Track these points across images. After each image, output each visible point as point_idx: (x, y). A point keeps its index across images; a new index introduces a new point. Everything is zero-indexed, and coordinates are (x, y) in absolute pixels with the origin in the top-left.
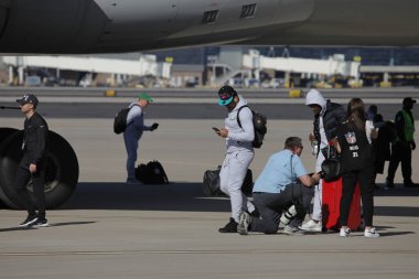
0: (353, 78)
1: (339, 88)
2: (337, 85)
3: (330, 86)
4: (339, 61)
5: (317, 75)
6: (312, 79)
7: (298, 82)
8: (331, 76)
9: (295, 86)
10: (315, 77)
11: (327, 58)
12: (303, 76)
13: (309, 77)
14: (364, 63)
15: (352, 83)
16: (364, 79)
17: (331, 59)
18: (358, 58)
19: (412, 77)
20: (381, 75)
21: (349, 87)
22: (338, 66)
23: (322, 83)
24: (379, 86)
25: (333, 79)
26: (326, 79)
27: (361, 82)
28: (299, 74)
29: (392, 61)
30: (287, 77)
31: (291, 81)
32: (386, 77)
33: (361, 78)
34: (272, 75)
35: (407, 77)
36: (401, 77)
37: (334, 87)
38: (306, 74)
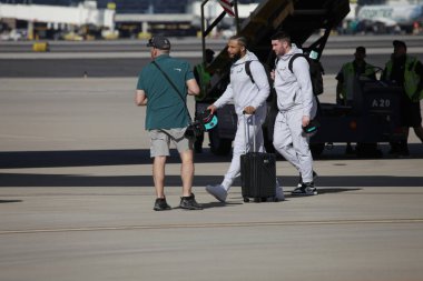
0: (107, 28)
1: (91, 40)
2: (89, 37)
3: (80, 38)
4: (91, 8)
5: (66, 25)
6: (59, 30)
7: (43, 34)
8: (82, 26)
9: (41, 38)
10: (63, 27)
11: (76, 5)
12: (49, 26)
13: (56, 27)
14: (119, 10)
15: (106, 34)
16: (120, 30)
17: (81, 6)
18: (112, 5)
19: (175, 27)
20: (138, 25)
21: (103, 39)
22: (89, 14)
23: (71, 35)
24: (137, 37)
25: (84, 30)
26: (76, 29)
27: (117, 33)
28: (45, 24)
29: (151, 8)
30: (30, 28)
31: (35, 32)
32: (145, 27)
33: (116, 28)
34: (13, 25)
35: (169, 27)
36: (162, 27)
37: (85, 38)
38: (52, 24)
